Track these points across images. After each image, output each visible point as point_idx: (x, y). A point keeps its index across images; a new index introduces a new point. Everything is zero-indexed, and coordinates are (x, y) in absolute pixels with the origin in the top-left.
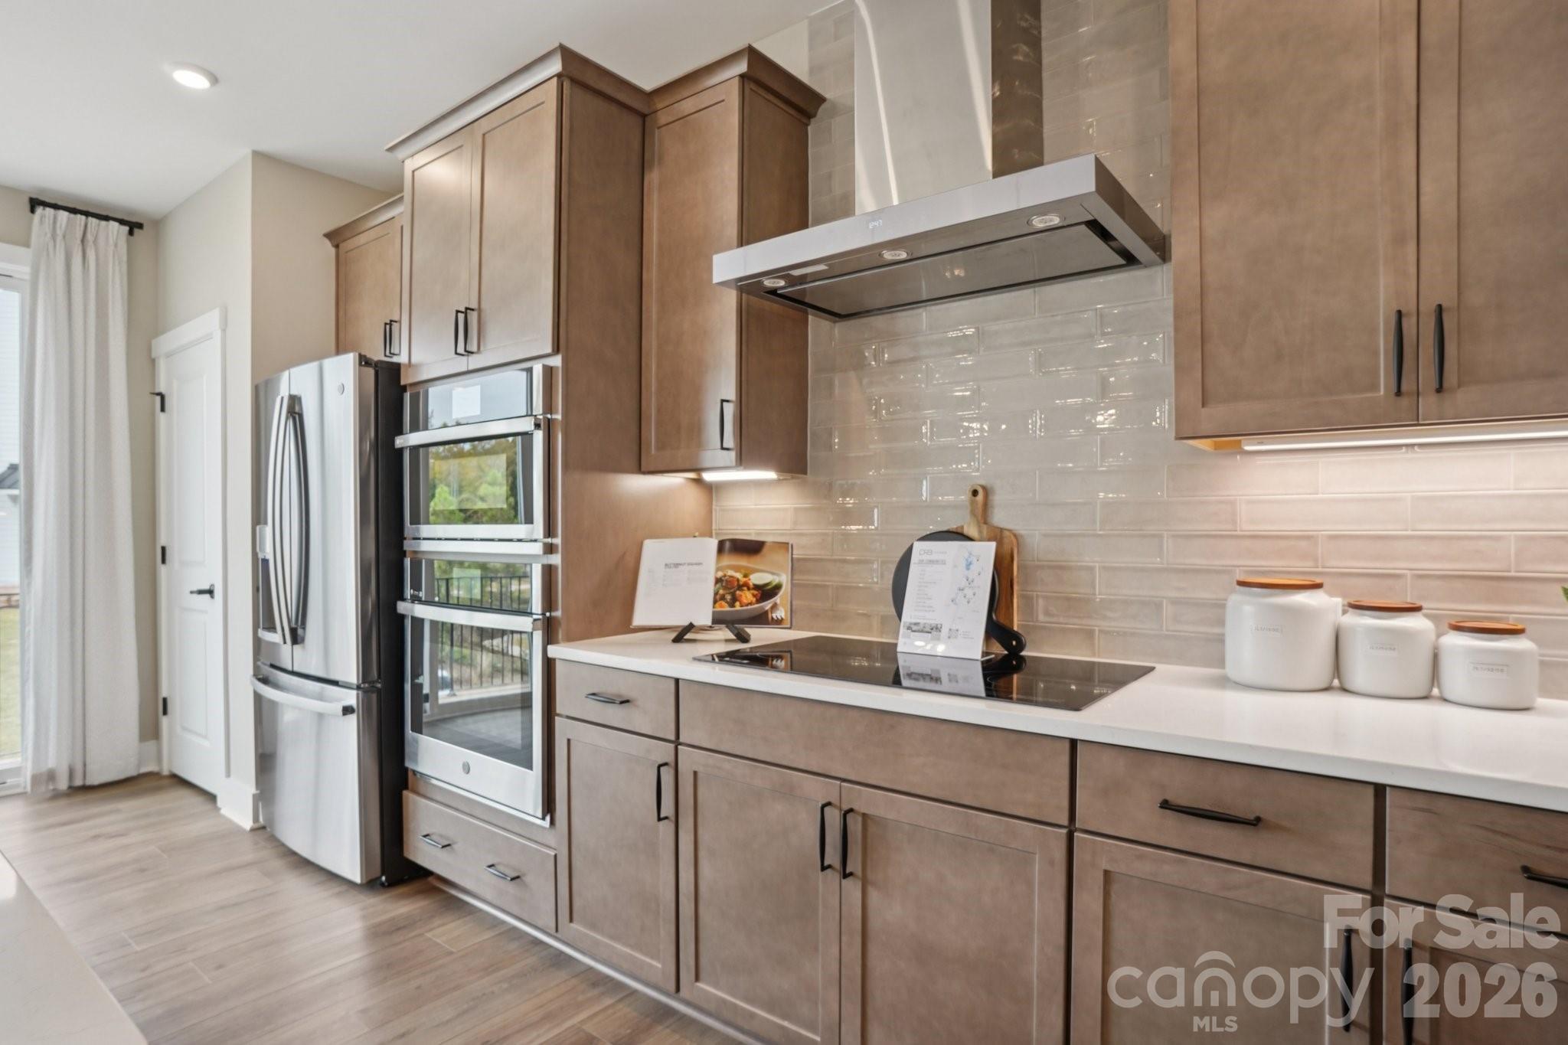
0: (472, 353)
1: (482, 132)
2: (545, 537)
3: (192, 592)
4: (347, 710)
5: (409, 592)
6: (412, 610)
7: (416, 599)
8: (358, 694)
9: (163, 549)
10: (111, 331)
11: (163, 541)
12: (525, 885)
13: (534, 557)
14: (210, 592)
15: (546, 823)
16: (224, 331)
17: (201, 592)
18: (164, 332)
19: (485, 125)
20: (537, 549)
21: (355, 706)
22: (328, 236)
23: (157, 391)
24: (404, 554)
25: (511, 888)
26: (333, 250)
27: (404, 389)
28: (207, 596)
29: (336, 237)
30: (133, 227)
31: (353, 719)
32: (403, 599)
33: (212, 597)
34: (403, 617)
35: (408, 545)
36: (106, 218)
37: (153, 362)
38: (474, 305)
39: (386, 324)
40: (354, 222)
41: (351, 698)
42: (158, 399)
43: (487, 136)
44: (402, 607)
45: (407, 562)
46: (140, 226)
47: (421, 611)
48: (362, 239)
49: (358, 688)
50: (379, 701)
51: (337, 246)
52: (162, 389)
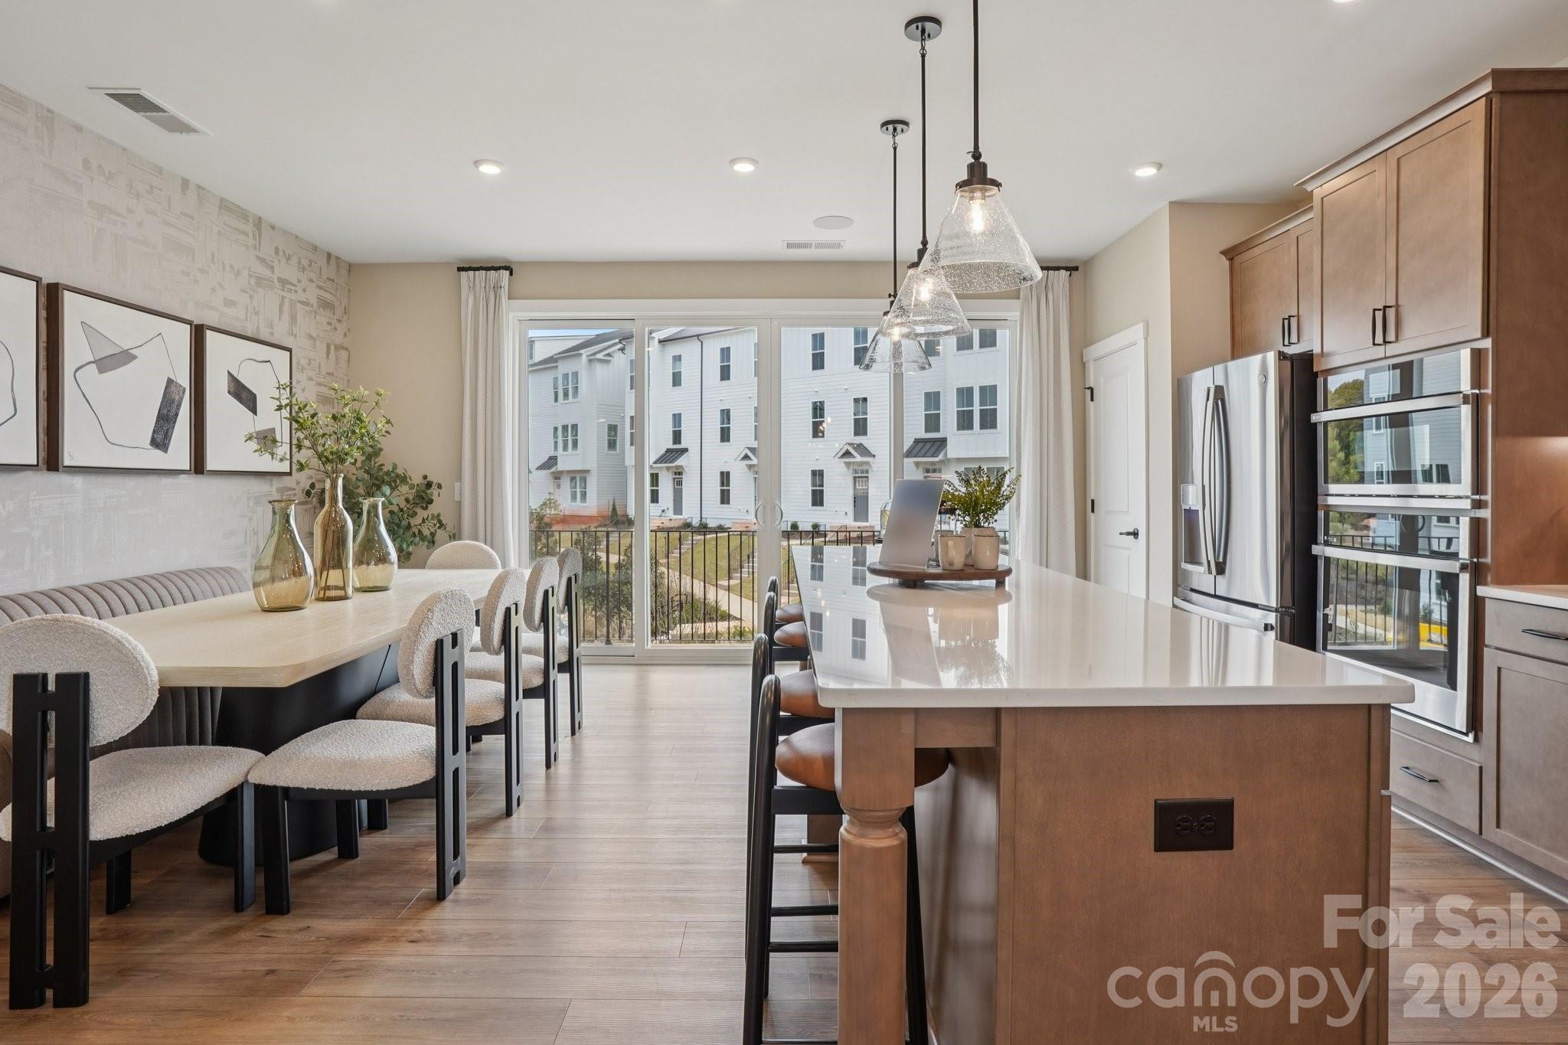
0: (1390, 342)
1: (1398, 157)
2: (1473, 494)
3: (1121, 534)
4: (1267, 627)
5: (1321, 538)
6: (1323, 552)
7: (1327, 543)
8: (1276, 616)
9: (1093, 501)
10: (1062, 350)
11: (1092, 495)
12: (1443, 788)
13: (1462, 511)
14: (1135, 534)
15: (1470, 738)
16: (1146, 339)
17: (1129, 534)
18: (1092, 344)
19: (1400, 151)
20: (1466, 504)
21: (1274, 625)
22: (1223, 253)
23: (1087, 387)
24: (1316, 506)
25: (1427, 789)
26: (1227, 263)
27: (1316, 375)
28: (1132, 537)
29: (1231, 254)
30: (1072, 269)
31: (1272, 635)
32: (1316, 544)
33: (1136, 538)
34: (1316, 557)
35: (1320, 500)
36: (1058, 269)
37: (1084, 364)
38: (1392, 302)
39: (1284, 319)
40: (1250, 239)
41: (1272, 618)
42: (1088, 392)
43: (1402, 160)
44: (1316, 550)
45: (1321, 514)
46: (1076, 269)
47: (1331, 552)
48: (1257, 251)
49: (1276, 610)
50: (1293, 623)
51: (1231, 260)
52: (1092, 385)
